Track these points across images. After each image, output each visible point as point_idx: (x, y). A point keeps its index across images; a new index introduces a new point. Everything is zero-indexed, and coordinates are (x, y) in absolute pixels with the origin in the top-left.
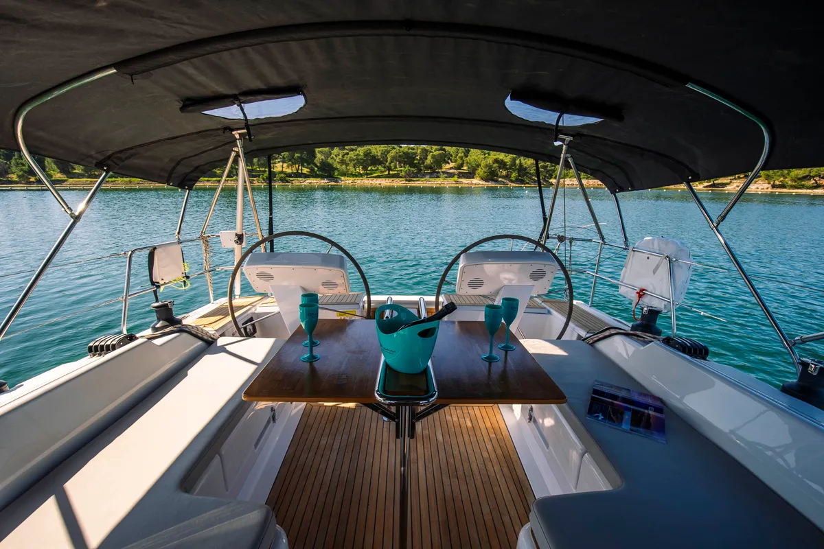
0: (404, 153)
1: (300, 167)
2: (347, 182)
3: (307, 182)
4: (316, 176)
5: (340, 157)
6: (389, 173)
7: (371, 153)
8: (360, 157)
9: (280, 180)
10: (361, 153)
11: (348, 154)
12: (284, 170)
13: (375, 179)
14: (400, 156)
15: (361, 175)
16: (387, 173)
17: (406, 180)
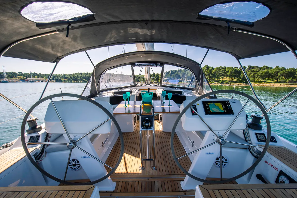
0: (288, 72)
1: (233, 79)
2: (255, 84)
3: (237, 84)
4: (240, 82)
5: (252, 74)
6: (277, 81)
7: (268, 72)
8: (262, 75)
9: (226, 83)
10: (263, 73)
11: (256, 73)
12: (227, 80)
13: (270, 84)
14: (286, 74)
15: (261, 82)
16: (276, 81)
17: (289, 84)
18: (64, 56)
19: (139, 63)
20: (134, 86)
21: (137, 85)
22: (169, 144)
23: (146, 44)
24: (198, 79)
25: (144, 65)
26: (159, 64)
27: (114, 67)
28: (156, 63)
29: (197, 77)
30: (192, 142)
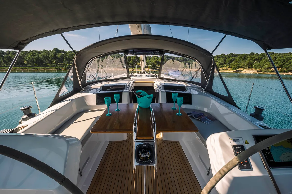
18: (30, 40)
19: (133, 50)
20: (128, 78)
21: (131, 77)
22: (172, 163)
23: (142, 25)
24: (206, 72)
25: (139, 53)
26: (158, 52)
27: (102, 55)
28: (155, 51)
29: (205, 69)
30: (208, 168)
